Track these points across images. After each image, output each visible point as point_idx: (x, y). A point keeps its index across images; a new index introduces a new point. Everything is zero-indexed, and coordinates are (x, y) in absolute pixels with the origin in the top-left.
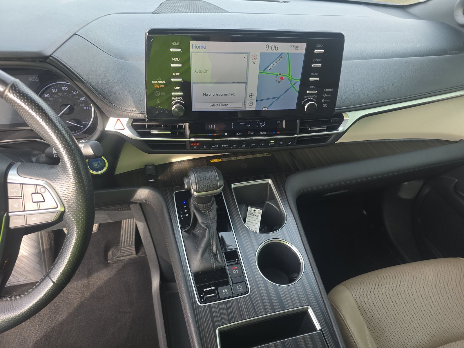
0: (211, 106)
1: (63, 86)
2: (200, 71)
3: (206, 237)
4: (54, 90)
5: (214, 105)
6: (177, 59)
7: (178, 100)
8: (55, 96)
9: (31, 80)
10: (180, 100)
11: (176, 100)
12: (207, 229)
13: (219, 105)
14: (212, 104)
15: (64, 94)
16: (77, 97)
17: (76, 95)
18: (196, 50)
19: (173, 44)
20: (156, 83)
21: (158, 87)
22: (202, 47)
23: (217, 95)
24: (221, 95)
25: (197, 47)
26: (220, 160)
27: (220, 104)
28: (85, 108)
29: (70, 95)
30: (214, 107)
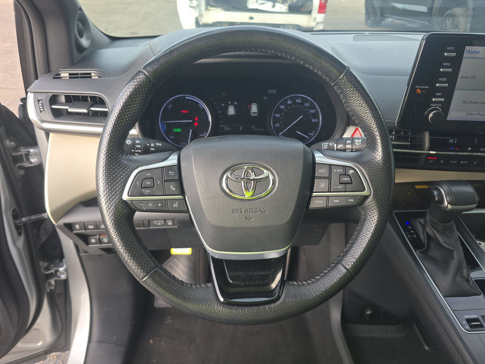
0: (468, 115)
1: (298, 99)
2: (467, 77)
3: (454, 258)
4: (289, 102)
5: (471, 114)
6: (448, 64)
7: (436, 106)
8: (289, 107)
9: (270, 92)
10: (438, 107)
11: (434, 106)
12: (455, 250)
13: (476, 115)
14: (469, 113)
15: (297, 106)
16: (307, 110)
17: (307, 107)
18: (470, 56)
19: (448, 48)
20: (419, 88)
21: (419, 92)
22: (476, 52)
23: (477, 103)
24: (482, 103)
25: (471, 52)
26: (426, 187)
27: (478, 114)
28: (313, 120)
29: (302, 107)
30: (471, 116)
